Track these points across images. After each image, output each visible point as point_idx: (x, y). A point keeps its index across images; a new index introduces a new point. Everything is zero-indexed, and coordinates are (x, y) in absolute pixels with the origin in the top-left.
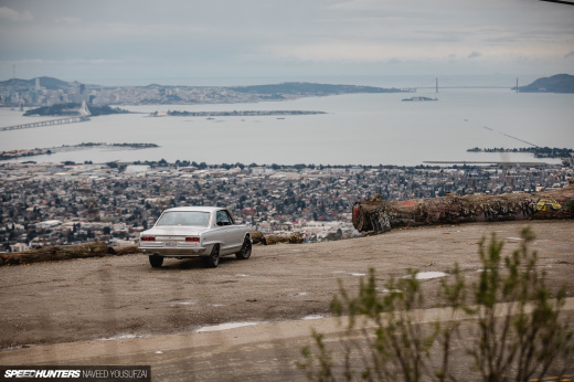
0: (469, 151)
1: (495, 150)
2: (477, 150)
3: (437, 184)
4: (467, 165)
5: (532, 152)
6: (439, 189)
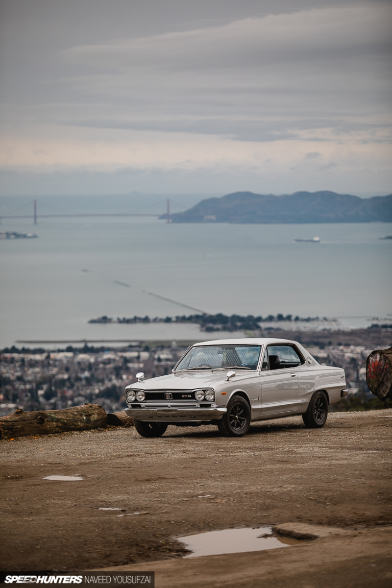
0: (93, 322)
1: (135, 320)
2: (105, 320)
3: (41, 378)
4: (90, 345)
5: (196, 322)
6: (45, 387)
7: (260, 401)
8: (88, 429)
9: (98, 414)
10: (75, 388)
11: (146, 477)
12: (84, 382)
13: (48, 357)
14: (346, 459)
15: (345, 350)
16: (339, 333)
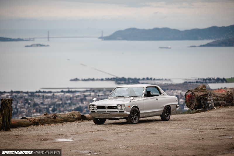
0: (72, 80)
1: (89, 80)
2: (76, 80)
3: (51, 103)
4: (70, 90)
5: (113, 80)
6: (52, 107)
7: (143, 109)
8: (73, 121)
9: (78, 115)
10: (64, 107)
11: (99, 140)
12: (68, 105)
13: (53, 95)
14: (179, 133)
15: (174, 92)
16: (171, 85)
